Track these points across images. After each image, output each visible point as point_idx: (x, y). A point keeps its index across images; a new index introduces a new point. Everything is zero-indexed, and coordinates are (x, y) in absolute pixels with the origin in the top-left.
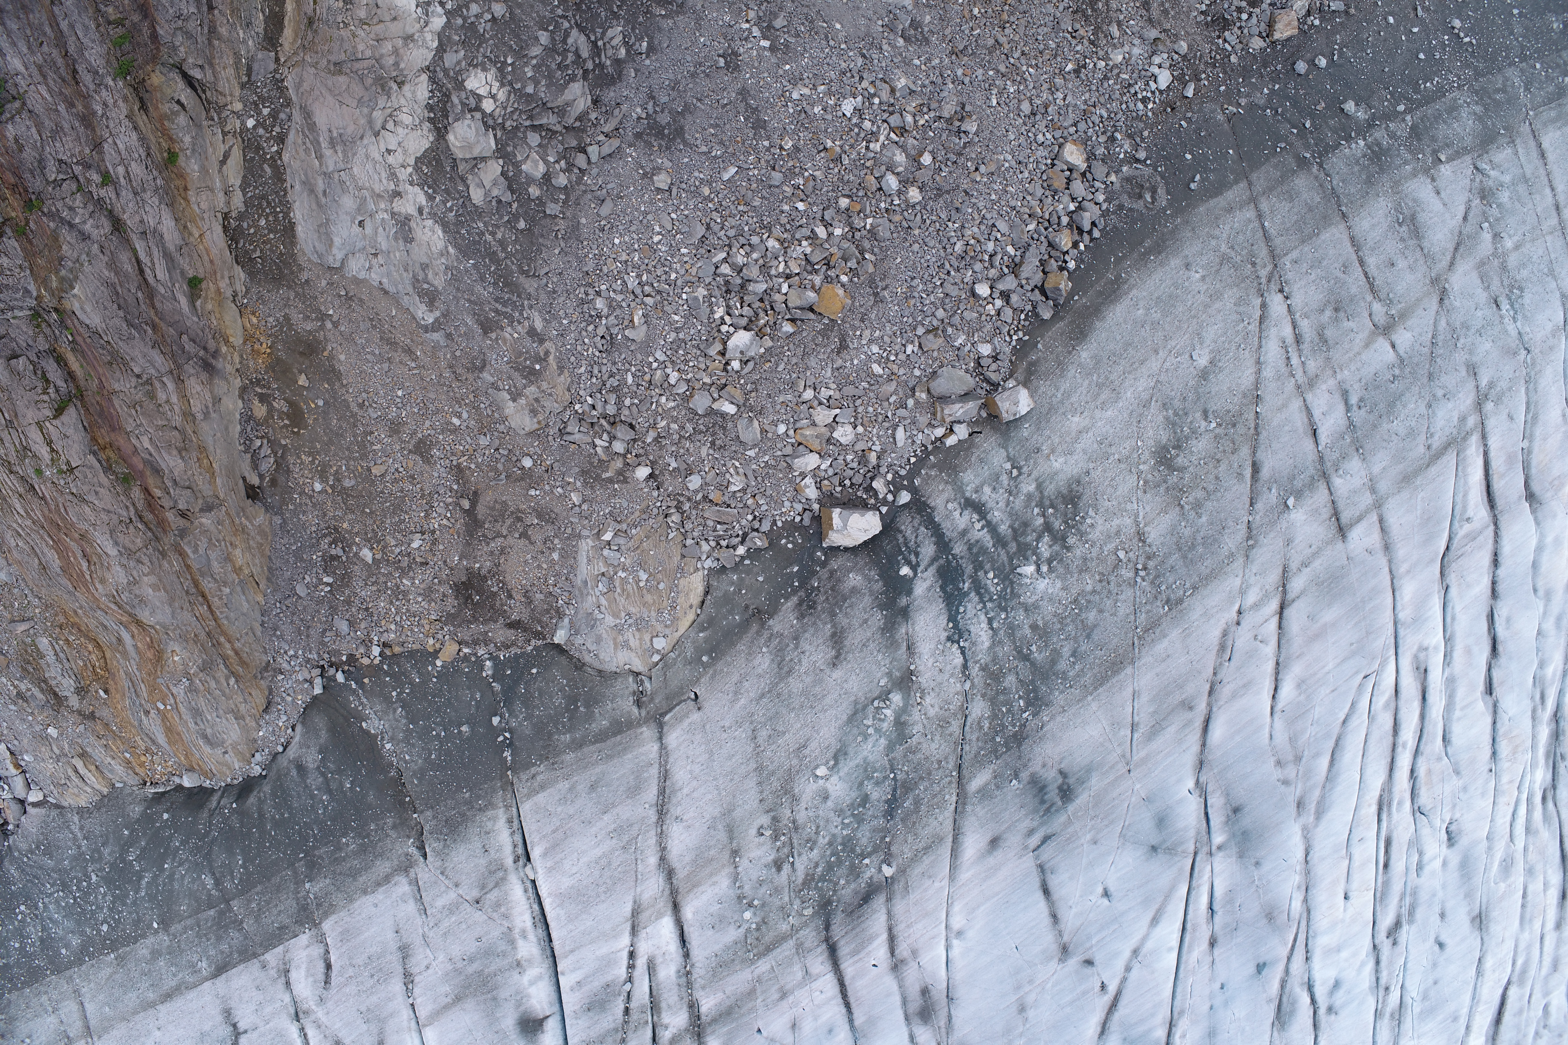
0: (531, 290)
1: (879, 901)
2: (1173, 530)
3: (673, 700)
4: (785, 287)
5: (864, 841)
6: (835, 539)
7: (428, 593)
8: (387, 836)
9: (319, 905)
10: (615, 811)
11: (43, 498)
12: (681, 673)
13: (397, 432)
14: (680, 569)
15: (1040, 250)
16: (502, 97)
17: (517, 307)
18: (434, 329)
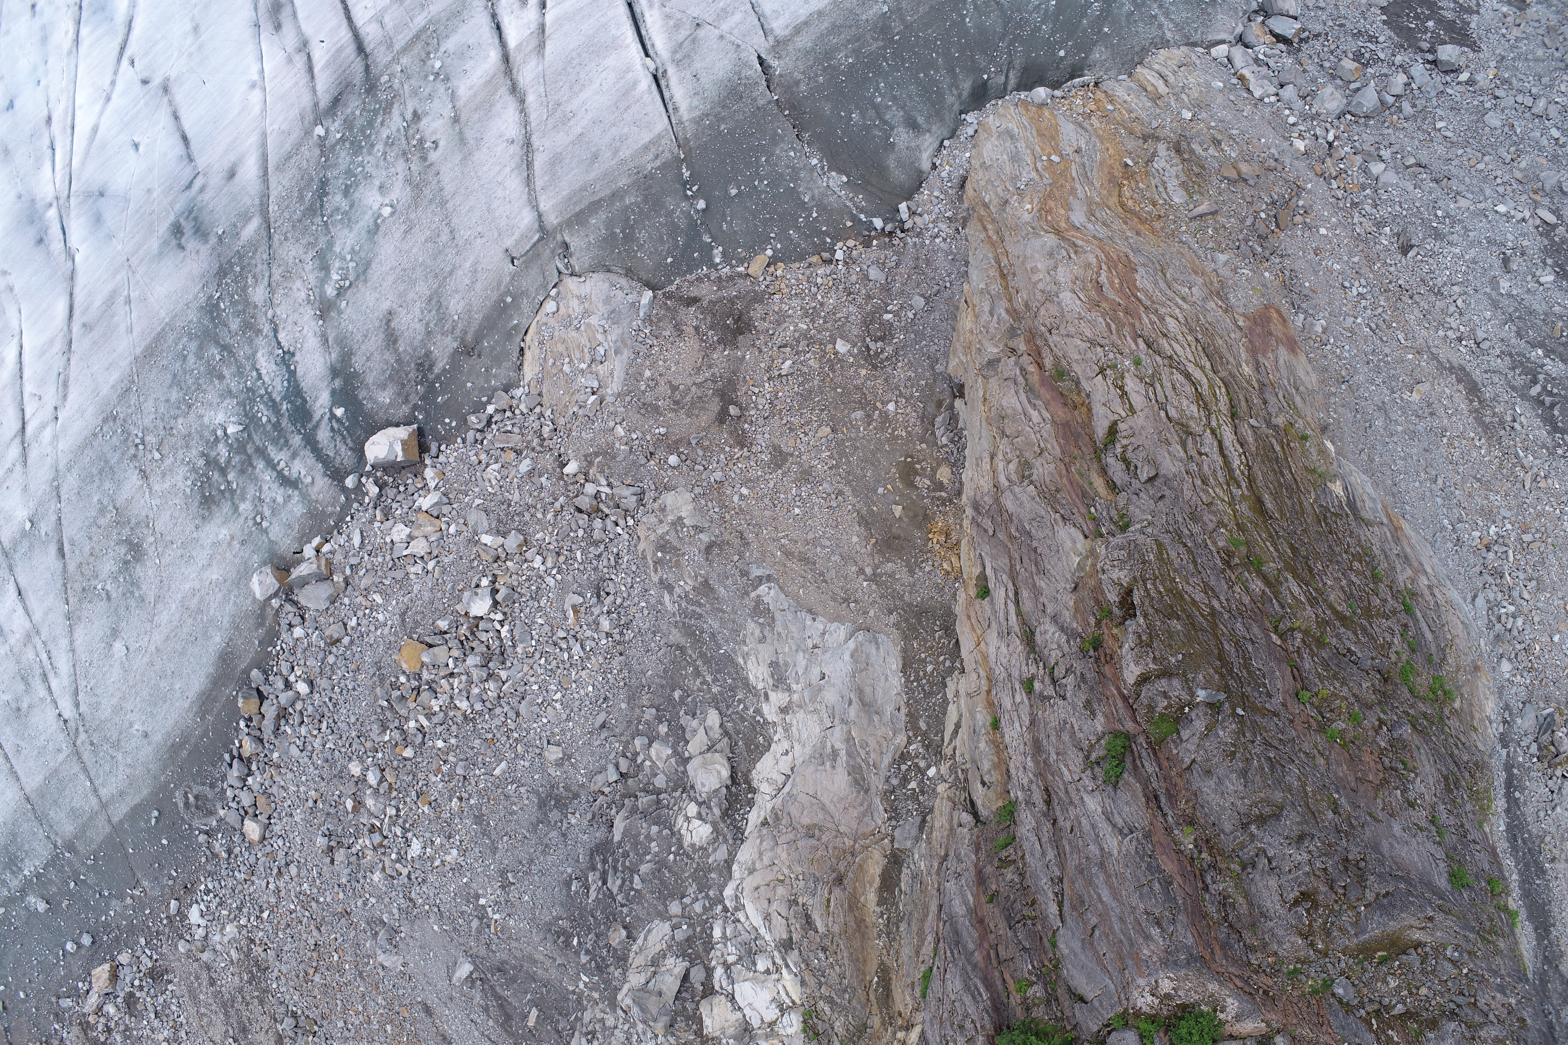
0: (674, 631)
1: (324, 101)
2: (119, 484)
3: (533, 255)
4: (451, 665)
5: (343, 154)
6: (402, 433)
7: (782, 318)
8: (803, 73)
10: (571, 138)
11: (1136, 336)
12: (530, 281)
13: (804, 472)
14: (540, 382)
15: (267, 734)
16: (680, 820)
17: (684, 613)
18: (760, 580)
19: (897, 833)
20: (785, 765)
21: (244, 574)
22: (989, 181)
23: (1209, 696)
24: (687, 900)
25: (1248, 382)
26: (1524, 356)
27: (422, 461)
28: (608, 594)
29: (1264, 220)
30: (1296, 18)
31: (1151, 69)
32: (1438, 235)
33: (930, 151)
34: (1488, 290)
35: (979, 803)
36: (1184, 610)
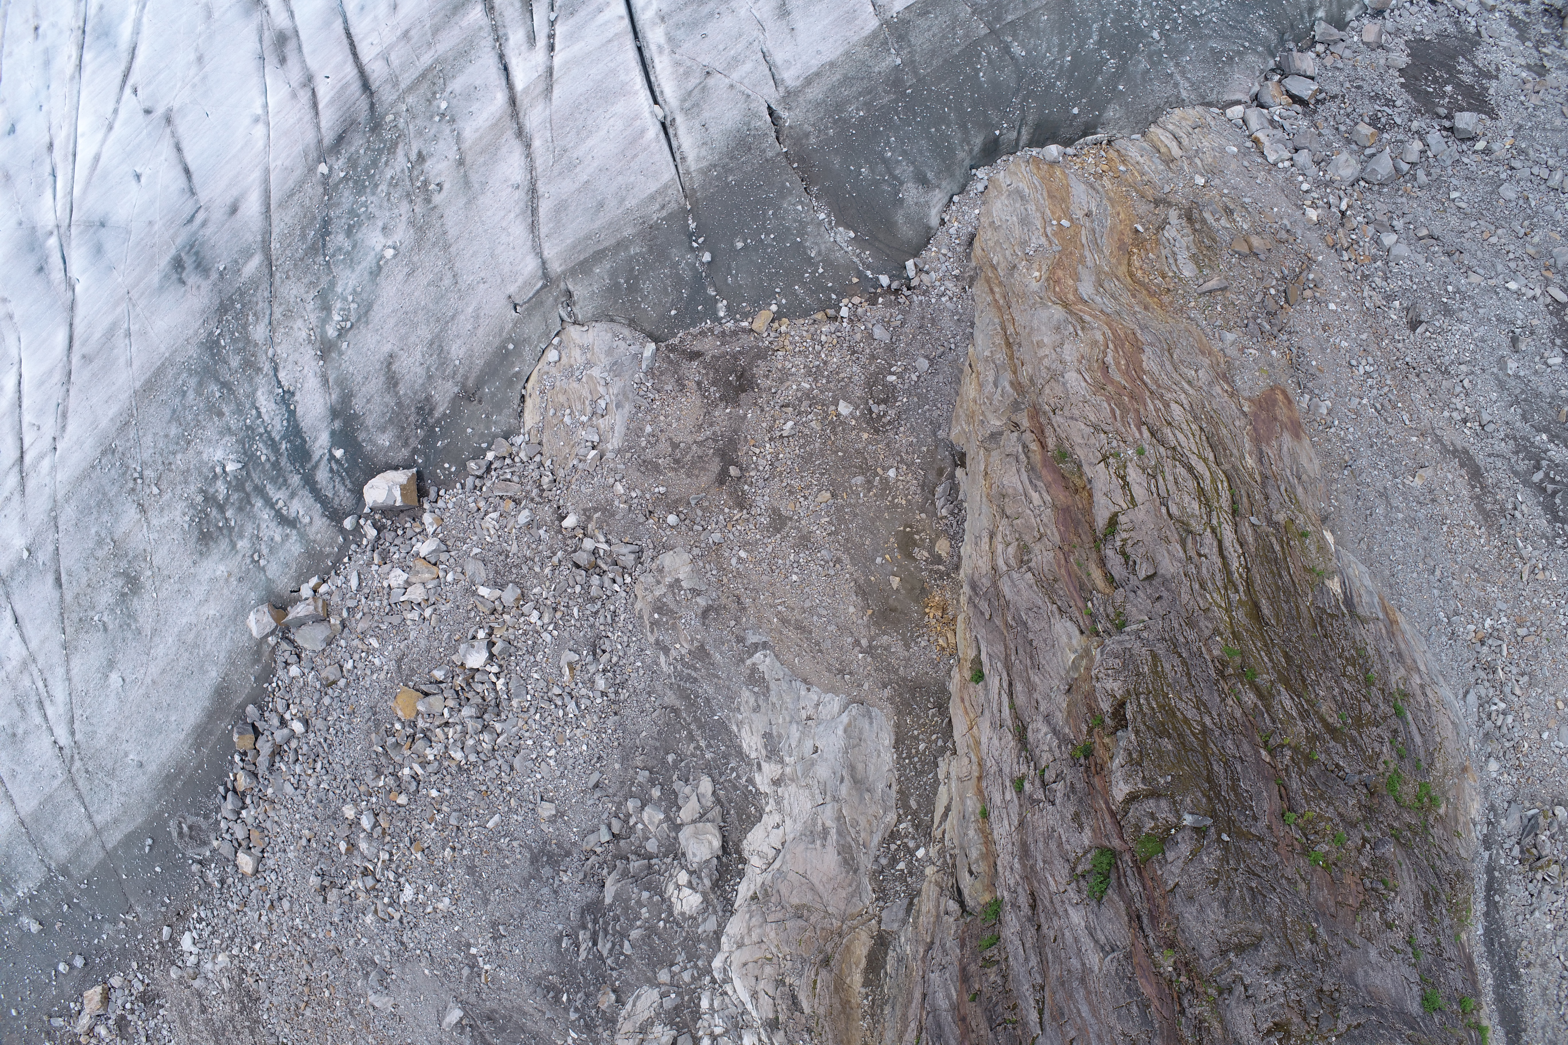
0: (669, 693)
1: (328, 139)
2: (117, 517)
3: (536, 302)
4: (446, 715)
5: (346, 193)
6: (401, 477)
7: (784, 376)
8: (814, 125)
9: (885, 43)
10: (577, 185)
11: (1140, 423)
12: (533, 329)
13: (803, 537)
14: (541, 431)
15: (262, 769)
16: (671, 887)
17: (679, 675)
18: (756, 647)
19: (884, 914)
20: (775, 838)
21: (241, 612)
22: (997, 242)
23: (1196, 821)
24: (676, 969)
25: (1250, 475)
26: (1528, 440)
27: (421, 505)
28: (604, 651)
29: (1273, 296)
30: (1312, 78)
31: (1165, 129)
32: (1447, 311)
33: (939, 206)
34: (1495, 370)
35: (966, 892)
36: (1175, 728)
